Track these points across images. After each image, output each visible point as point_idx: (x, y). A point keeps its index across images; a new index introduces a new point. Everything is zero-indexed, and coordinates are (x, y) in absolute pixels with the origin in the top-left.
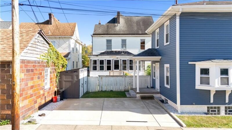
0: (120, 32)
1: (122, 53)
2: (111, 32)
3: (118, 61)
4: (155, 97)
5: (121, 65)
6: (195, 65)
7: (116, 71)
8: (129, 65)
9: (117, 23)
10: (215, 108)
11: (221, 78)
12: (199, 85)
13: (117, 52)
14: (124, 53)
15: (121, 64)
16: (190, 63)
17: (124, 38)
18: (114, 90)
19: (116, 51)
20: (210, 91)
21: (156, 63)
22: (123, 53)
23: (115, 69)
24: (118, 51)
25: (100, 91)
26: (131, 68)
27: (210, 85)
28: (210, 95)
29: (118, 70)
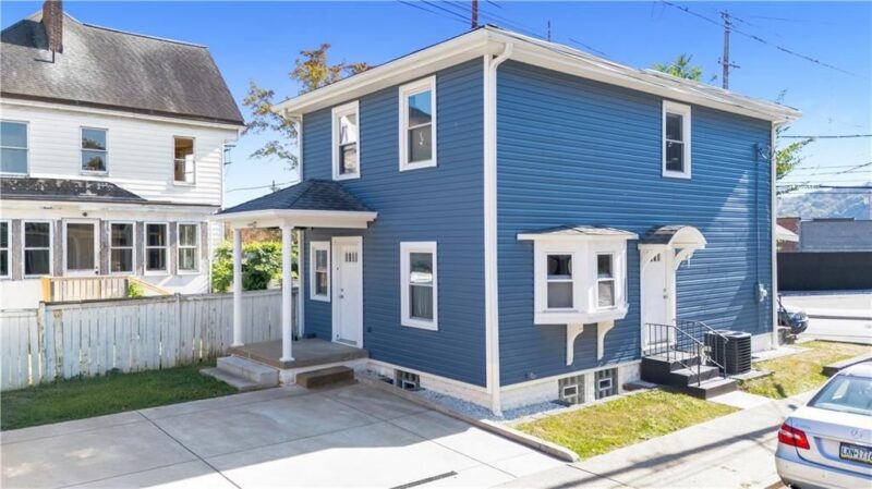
0: (72, 94)
1: (83, 190)
2: (21, 86)
3: (90, 227)
4: (355, 370)
5: (104, 245)
6: (532, 242)
7: (80, 279)
8: (145, 247)
9: (46, 47)
10: (573, 379)
11: (600, 283)
12: (545, 312)
13: (58, 184)
14: (93, 190)
15: (100, 241)
16: (521, 237)
17: (95, 122)
18: (127, 365)
19: (55, 181)
20: (564, 327)
21: (334, 239)
22: (89, 193)
23: (71, 267)
24: (64, 182)
25: (52, 379)
26: (156, 261)
27: (575, 307)
28: (566, 341)
29: (90, 273)
